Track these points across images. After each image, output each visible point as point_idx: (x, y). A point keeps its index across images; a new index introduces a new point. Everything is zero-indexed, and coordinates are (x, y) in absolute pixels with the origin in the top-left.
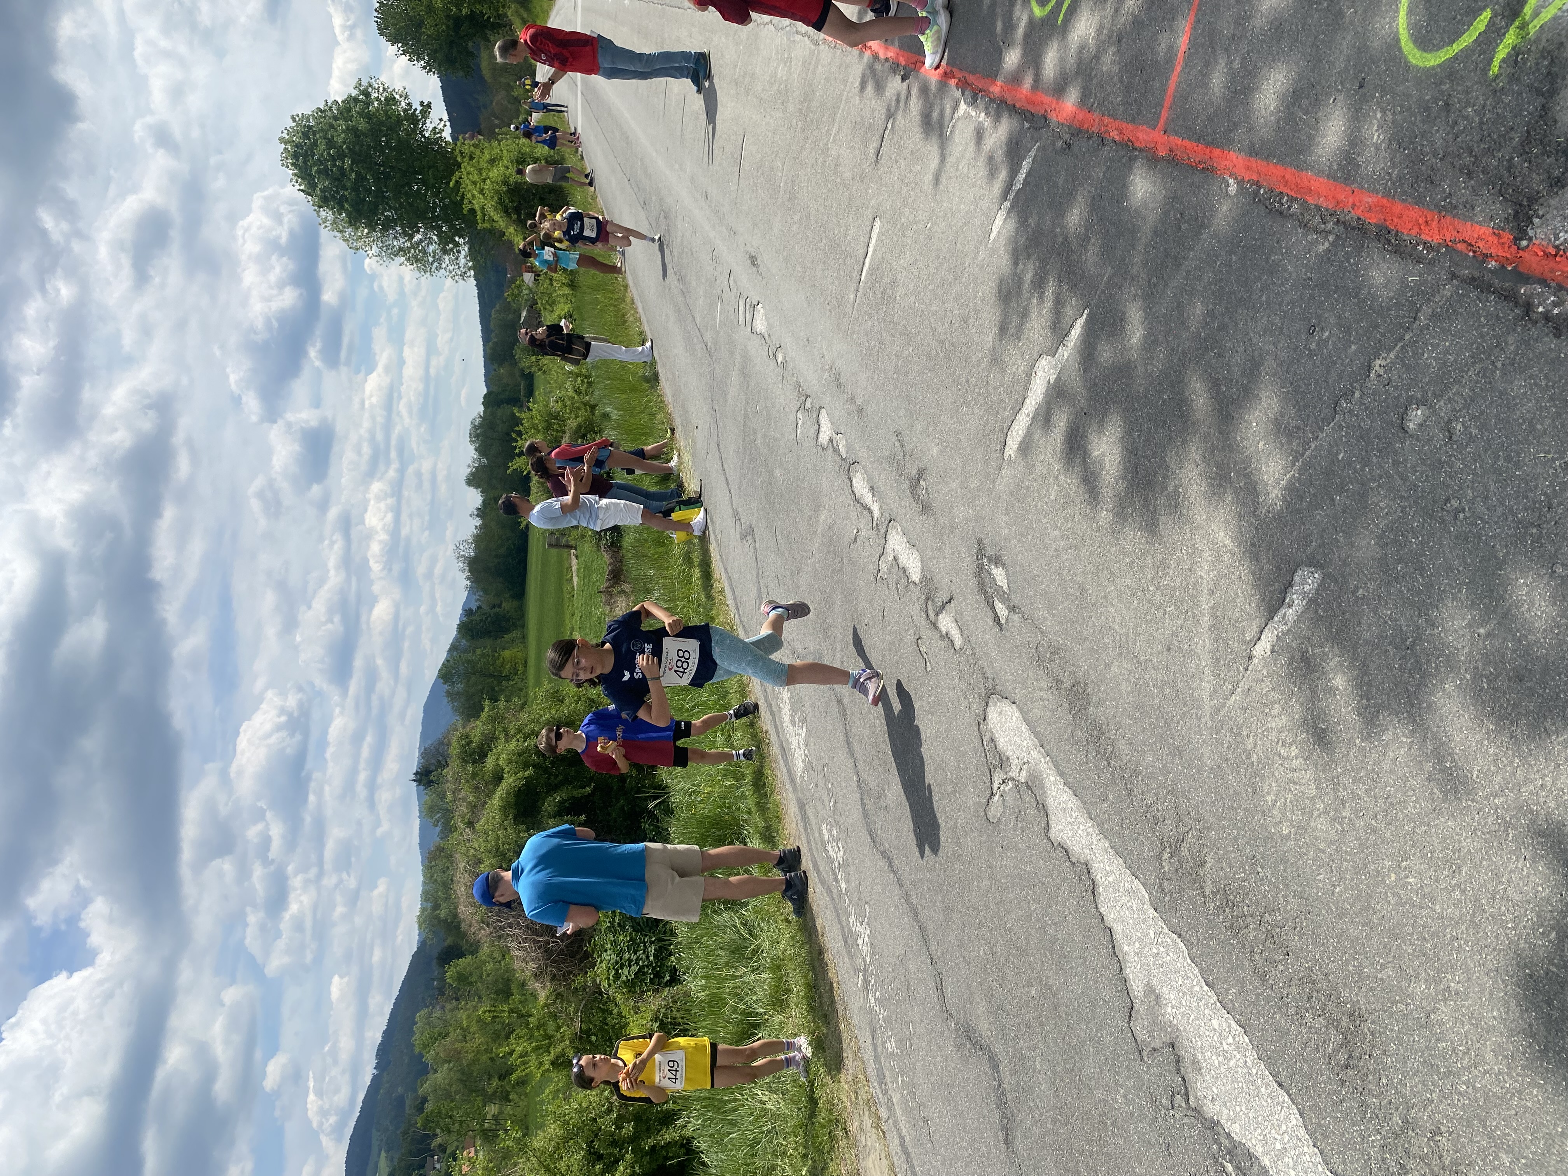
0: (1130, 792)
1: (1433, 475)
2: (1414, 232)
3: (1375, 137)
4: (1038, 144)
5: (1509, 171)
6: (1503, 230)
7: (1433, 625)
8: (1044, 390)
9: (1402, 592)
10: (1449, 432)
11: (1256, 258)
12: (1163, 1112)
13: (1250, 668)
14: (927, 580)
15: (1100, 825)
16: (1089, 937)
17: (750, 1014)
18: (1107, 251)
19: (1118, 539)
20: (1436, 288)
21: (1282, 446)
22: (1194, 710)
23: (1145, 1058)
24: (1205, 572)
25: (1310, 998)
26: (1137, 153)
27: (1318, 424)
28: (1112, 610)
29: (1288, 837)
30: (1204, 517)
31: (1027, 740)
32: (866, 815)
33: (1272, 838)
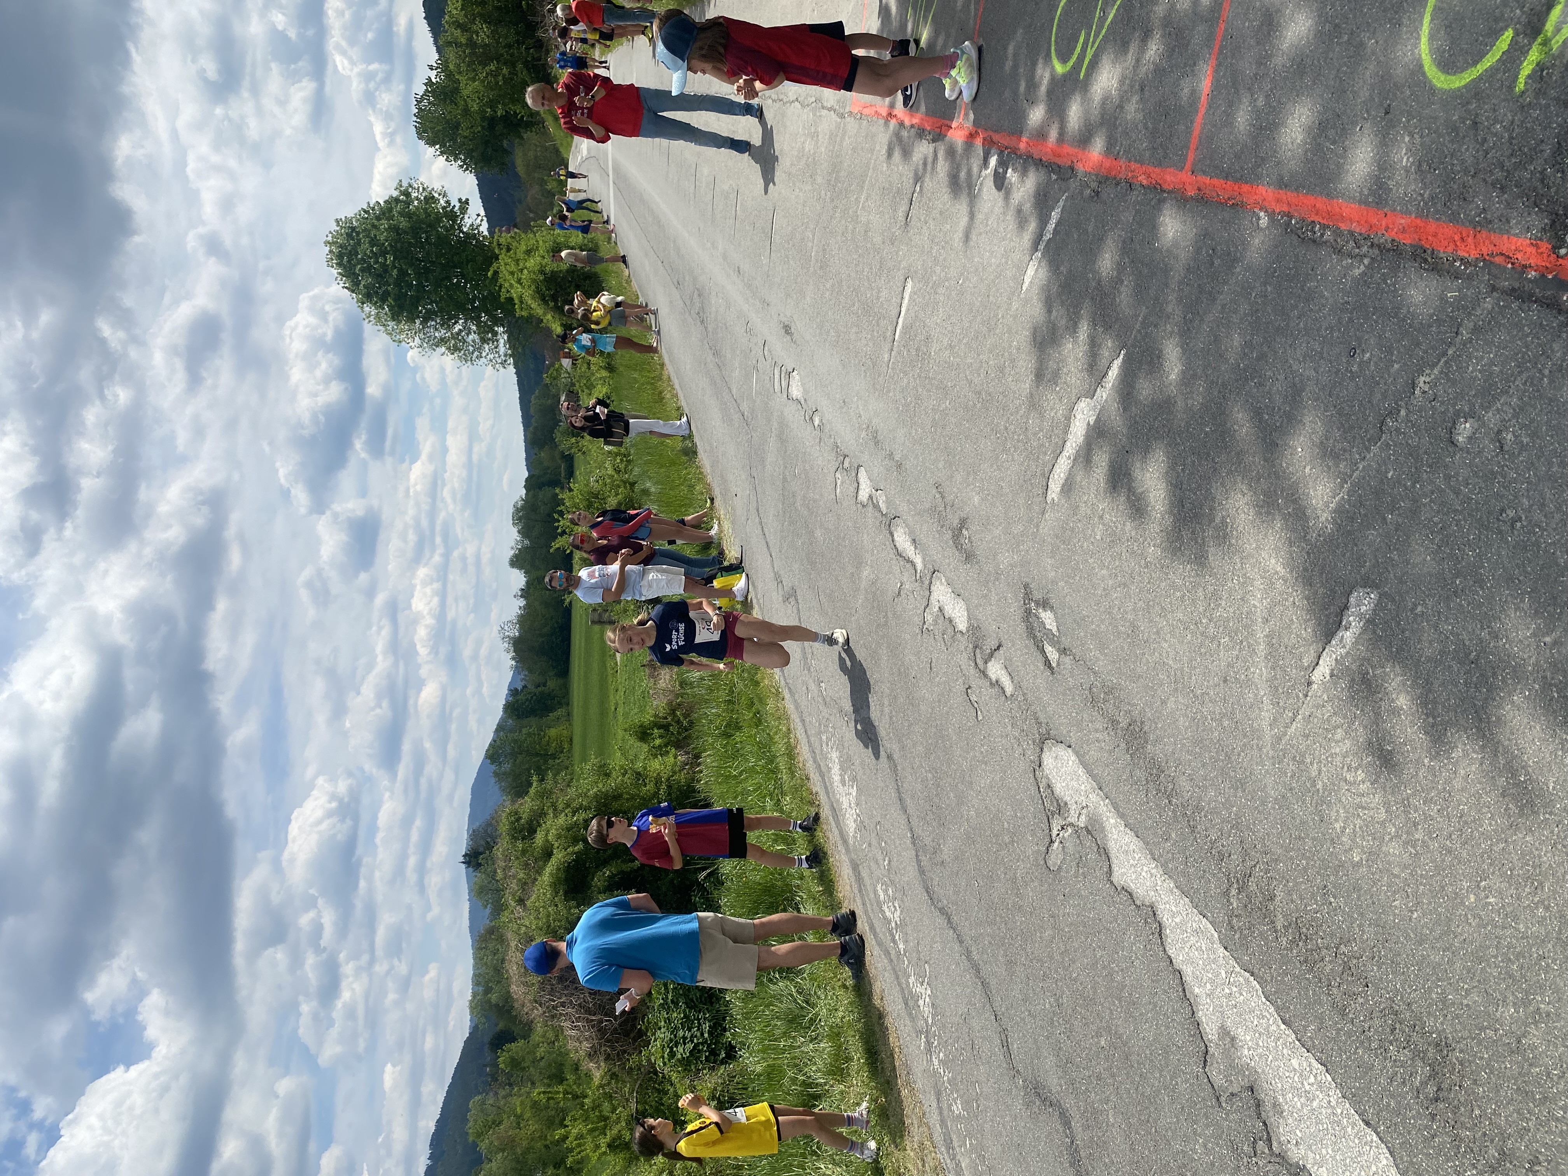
0: (1193, 829)
1: (1487, 486)
2: (1450, 249)
3: (1405, 160)
4: (1066, 194)
5: (1543, 182)
6: (1541, 239)
7: (1497, 637)
8: (1084, 432)
9: (1462, 606)
10: (1500, 442)
11: (1291, 287)
12: (1245, 1160)
13: (1310, 694)
14: (975, 629)
15: (1164, 866)
16: (1158, 981)
17: (810, 1085)
18: (1140, 292)
19: (1167, 574)
20: (1477, 302)
21: (1329, 468)
22: (1255, 741)
23: (1224, 1105)
24: (1258, 602)
25: (1393, 1030)
26: (1165, 195)
27: (1364, 443)
28: (1165, 645)
29: (1359, 864)
30: (1254, 546)
31: (1084, 783)
32: (922, 871)
33: (1343, 866)
